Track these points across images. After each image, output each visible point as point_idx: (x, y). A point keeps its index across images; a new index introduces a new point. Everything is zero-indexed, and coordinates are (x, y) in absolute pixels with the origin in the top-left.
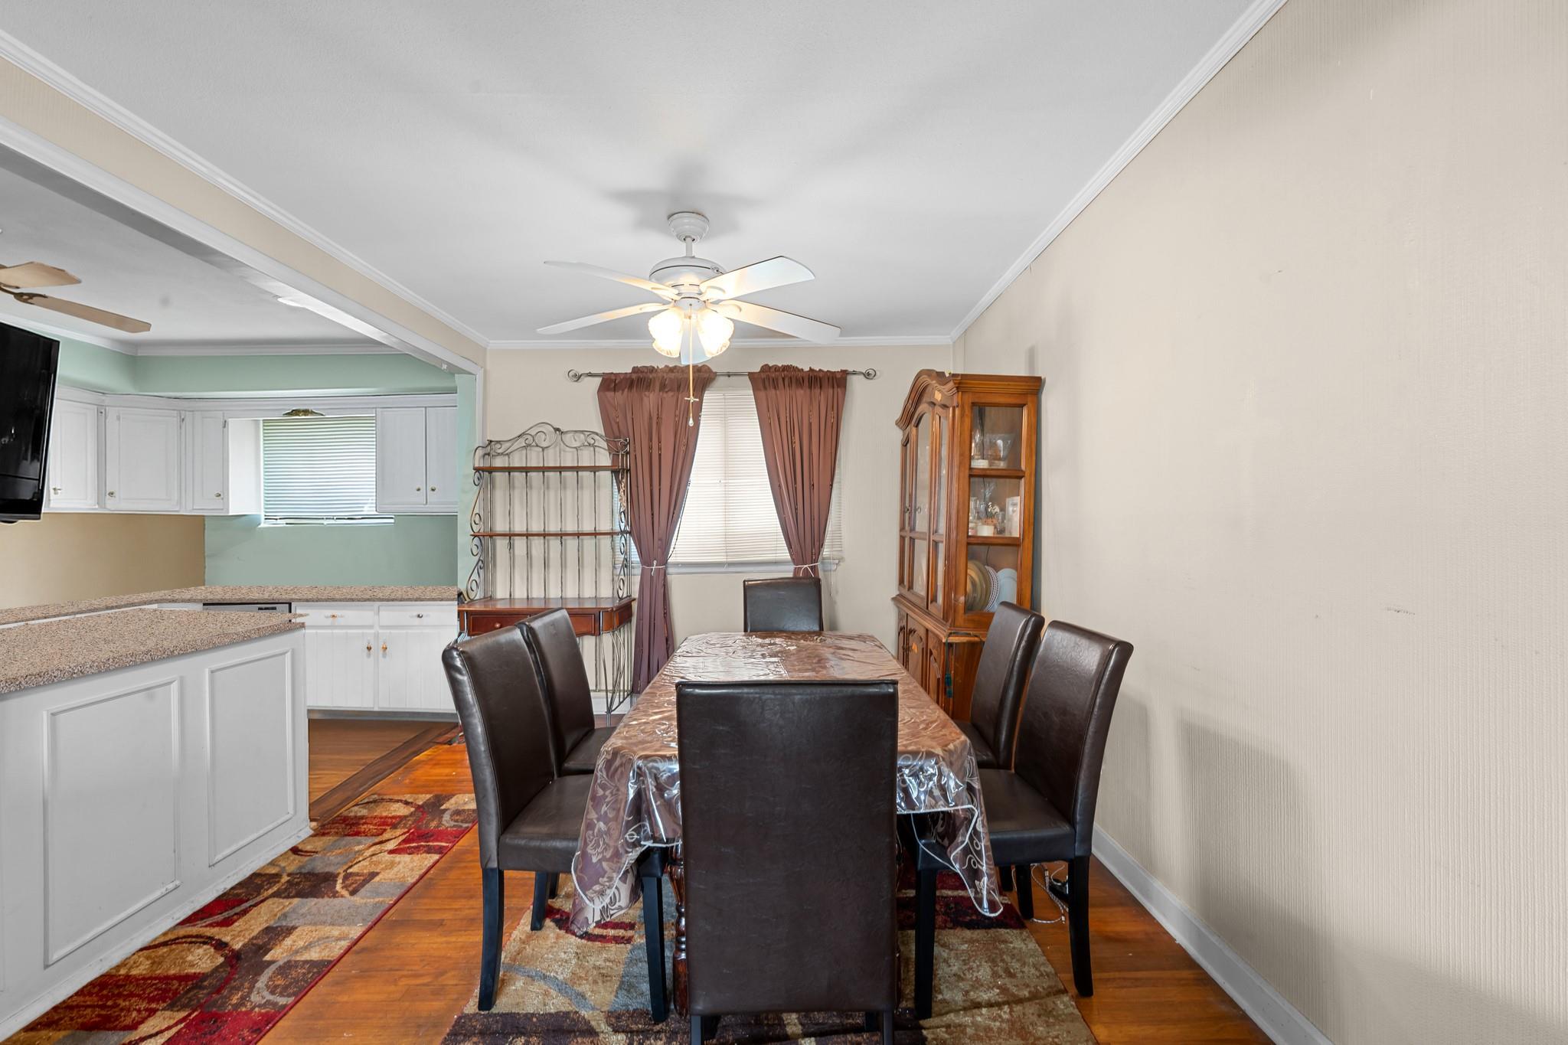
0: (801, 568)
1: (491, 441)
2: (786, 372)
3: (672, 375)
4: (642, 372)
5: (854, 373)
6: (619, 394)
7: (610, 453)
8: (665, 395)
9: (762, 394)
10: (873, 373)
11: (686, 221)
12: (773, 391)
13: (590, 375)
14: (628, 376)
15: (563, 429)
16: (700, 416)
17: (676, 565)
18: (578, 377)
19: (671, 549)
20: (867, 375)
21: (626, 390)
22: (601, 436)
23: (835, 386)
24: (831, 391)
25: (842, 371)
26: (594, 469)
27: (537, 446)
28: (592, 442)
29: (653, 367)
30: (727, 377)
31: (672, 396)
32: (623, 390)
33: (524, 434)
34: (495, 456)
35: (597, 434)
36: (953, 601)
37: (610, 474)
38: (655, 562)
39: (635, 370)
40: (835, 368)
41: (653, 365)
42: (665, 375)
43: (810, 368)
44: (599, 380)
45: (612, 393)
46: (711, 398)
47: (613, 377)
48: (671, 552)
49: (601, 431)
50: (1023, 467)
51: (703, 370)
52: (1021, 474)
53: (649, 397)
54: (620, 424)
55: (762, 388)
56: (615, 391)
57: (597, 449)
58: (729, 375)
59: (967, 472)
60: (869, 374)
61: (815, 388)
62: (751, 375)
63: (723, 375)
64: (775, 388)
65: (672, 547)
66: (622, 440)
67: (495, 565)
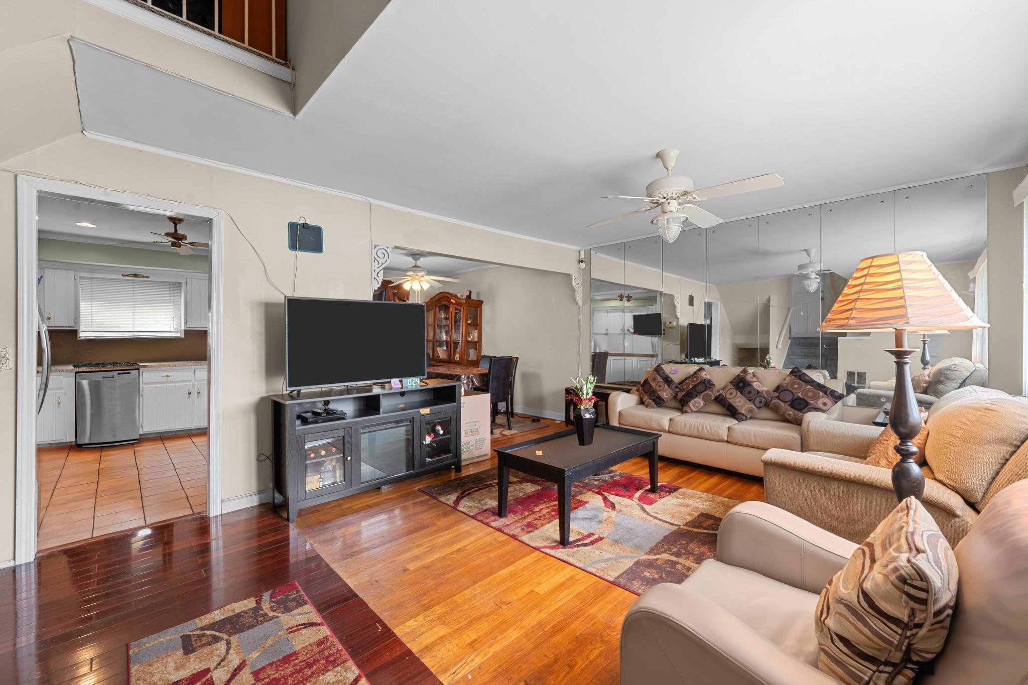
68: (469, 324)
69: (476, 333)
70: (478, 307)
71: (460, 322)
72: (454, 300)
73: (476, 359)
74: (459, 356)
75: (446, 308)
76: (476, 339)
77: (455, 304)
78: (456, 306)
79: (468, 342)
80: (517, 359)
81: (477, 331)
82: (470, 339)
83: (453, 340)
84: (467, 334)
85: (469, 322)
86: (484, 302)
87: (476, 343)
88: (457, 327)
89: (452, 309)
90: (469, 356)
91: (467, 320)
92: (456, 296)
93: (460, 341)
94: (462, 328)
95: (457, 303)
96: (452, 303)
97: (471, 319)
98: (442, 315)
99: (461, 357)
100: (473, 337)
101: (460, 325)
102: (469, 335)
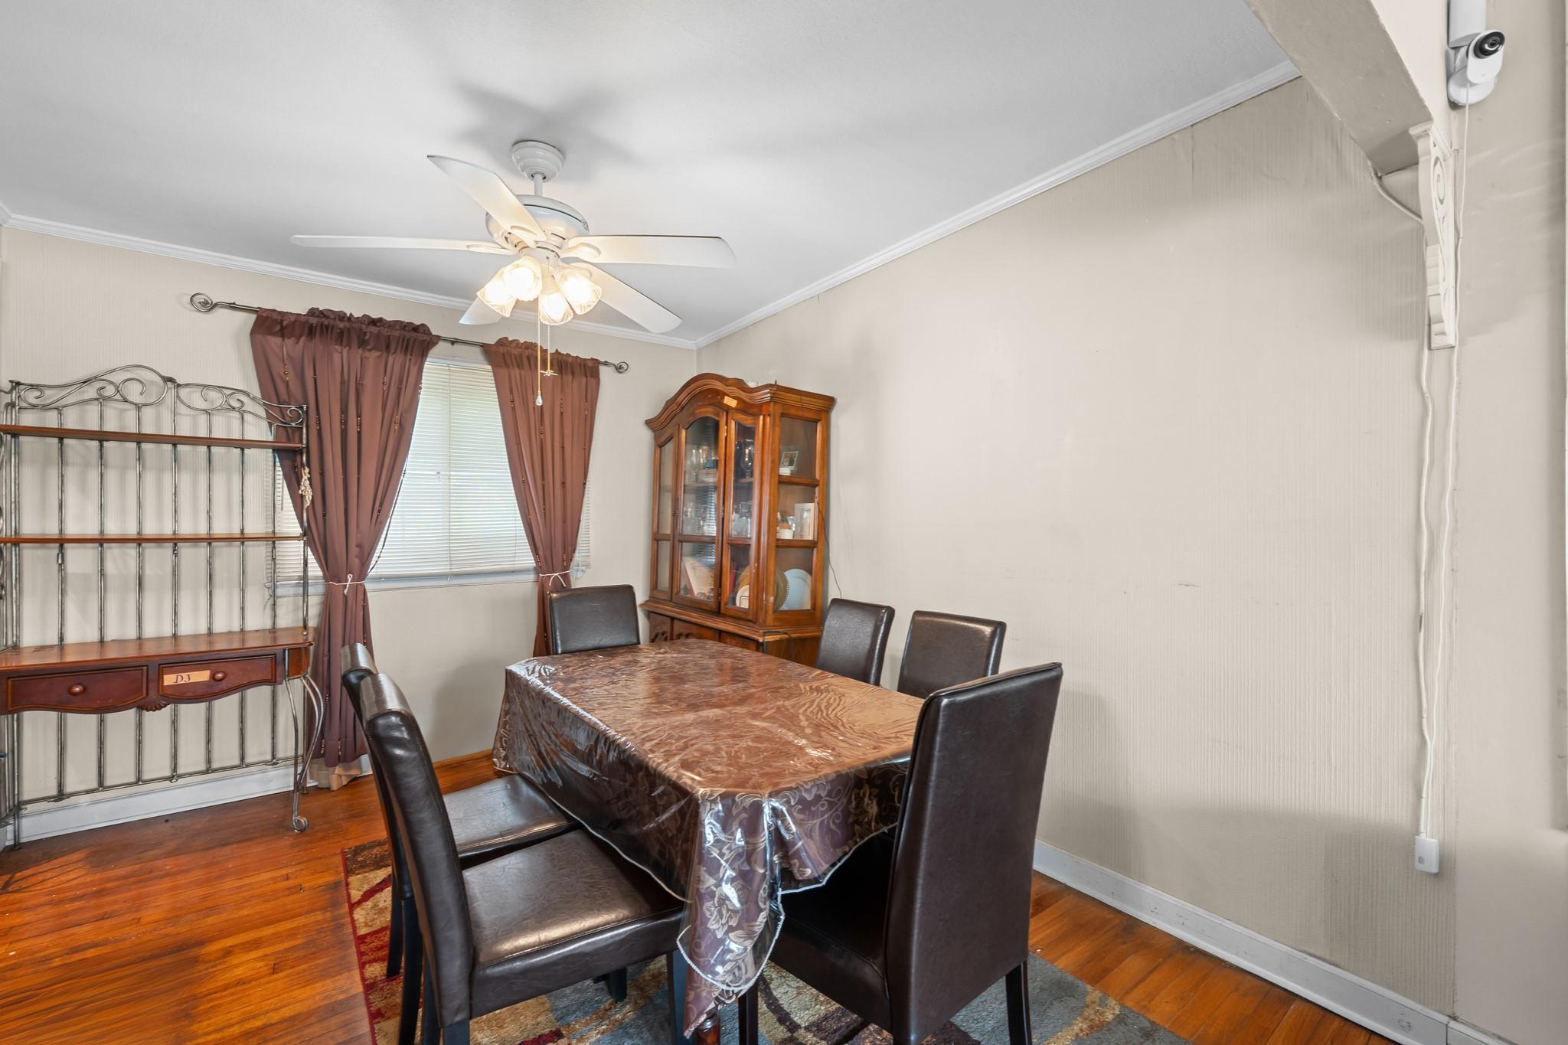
0: (549, 577)
1: (18, 384)
2: (530, 350)
3: (374, 329)
4: (327, 317)
5: (606, 364)
6: (289, 342)
7: (270, 425)
8: (367, 354)
9: (504, 371)
10: (626, 367)
11: (540, 153)
12: (517, 371)
13: (233, 307)
14: (303, 319)
15: (179, 381)
16: (420, 388)
17: (378, 579)
18: (209, 306)
19: (374, 559)
20: (619, 369)
21: (303, 339)
22: (254, 399)
23: (588, 375)
24: (584, 380)
25: (592, 359)
26: (242, 445)
27: (125, 400)
28: (237, 405)
29: (345, 314)
30: (449, 345)
31: (379, 357)
32: (298, 339)
33: (96, 378)
34: (25, 408)
35: (247, 394)
36: (764, 602)
37: (271, 455)
38: (350, 577)
39: (313, 312)
40: (585, 354)
41: (346, 312)
42: (364, 327)
43: (557, 350)
44: (254, 317)
45: (279, 340)
46: (433, 369)
47: (275, 316)
48: (373, 562)
49: (256, 392)
50: (817, 477)
51: (421, 330)
52: (816, 483)
53: (341, 353)
54: (290, 384)
55: (503, 365)
56: (283, 336)
57: (247, 417)
58: (454, 342)
59: (777, 478)
60: (621, 367)
61: (566, 374)
62: (486, 348)
63: (446, 340)
64: (518, 367)
65: (376, 554)
66: (293, 407)
67: (20, 592)
68: (783, 481)
69: (808, 513)
70: (816, 421)
71: (752, 475)
72: (735, 398)
73: (808, 606)
74: (747, 594)
75: (707, 432)
76: (809, 535)
77: (736, 409)
78: (740, 417)
79: (782, 545)
80: (1000, 627)
81: (811, 506)
82: (786, 534)
83: (729, 536)
84: (779, 515)
85: (785, 471)
86: (840, 402)
87: (811, 546)
88: (743, 492)
89: (729, 431)
90: (786, 592)
91: (775, 468)
92: (739, 384)
93: (753, 543)
94: (762, 493)
95: (745, 408)
96: (728, 409)
97: (791, 464)
98: (698, 456)
99: (756, 597)
100: (801, 526)
101: (751, 484)
102: (784, 520)
